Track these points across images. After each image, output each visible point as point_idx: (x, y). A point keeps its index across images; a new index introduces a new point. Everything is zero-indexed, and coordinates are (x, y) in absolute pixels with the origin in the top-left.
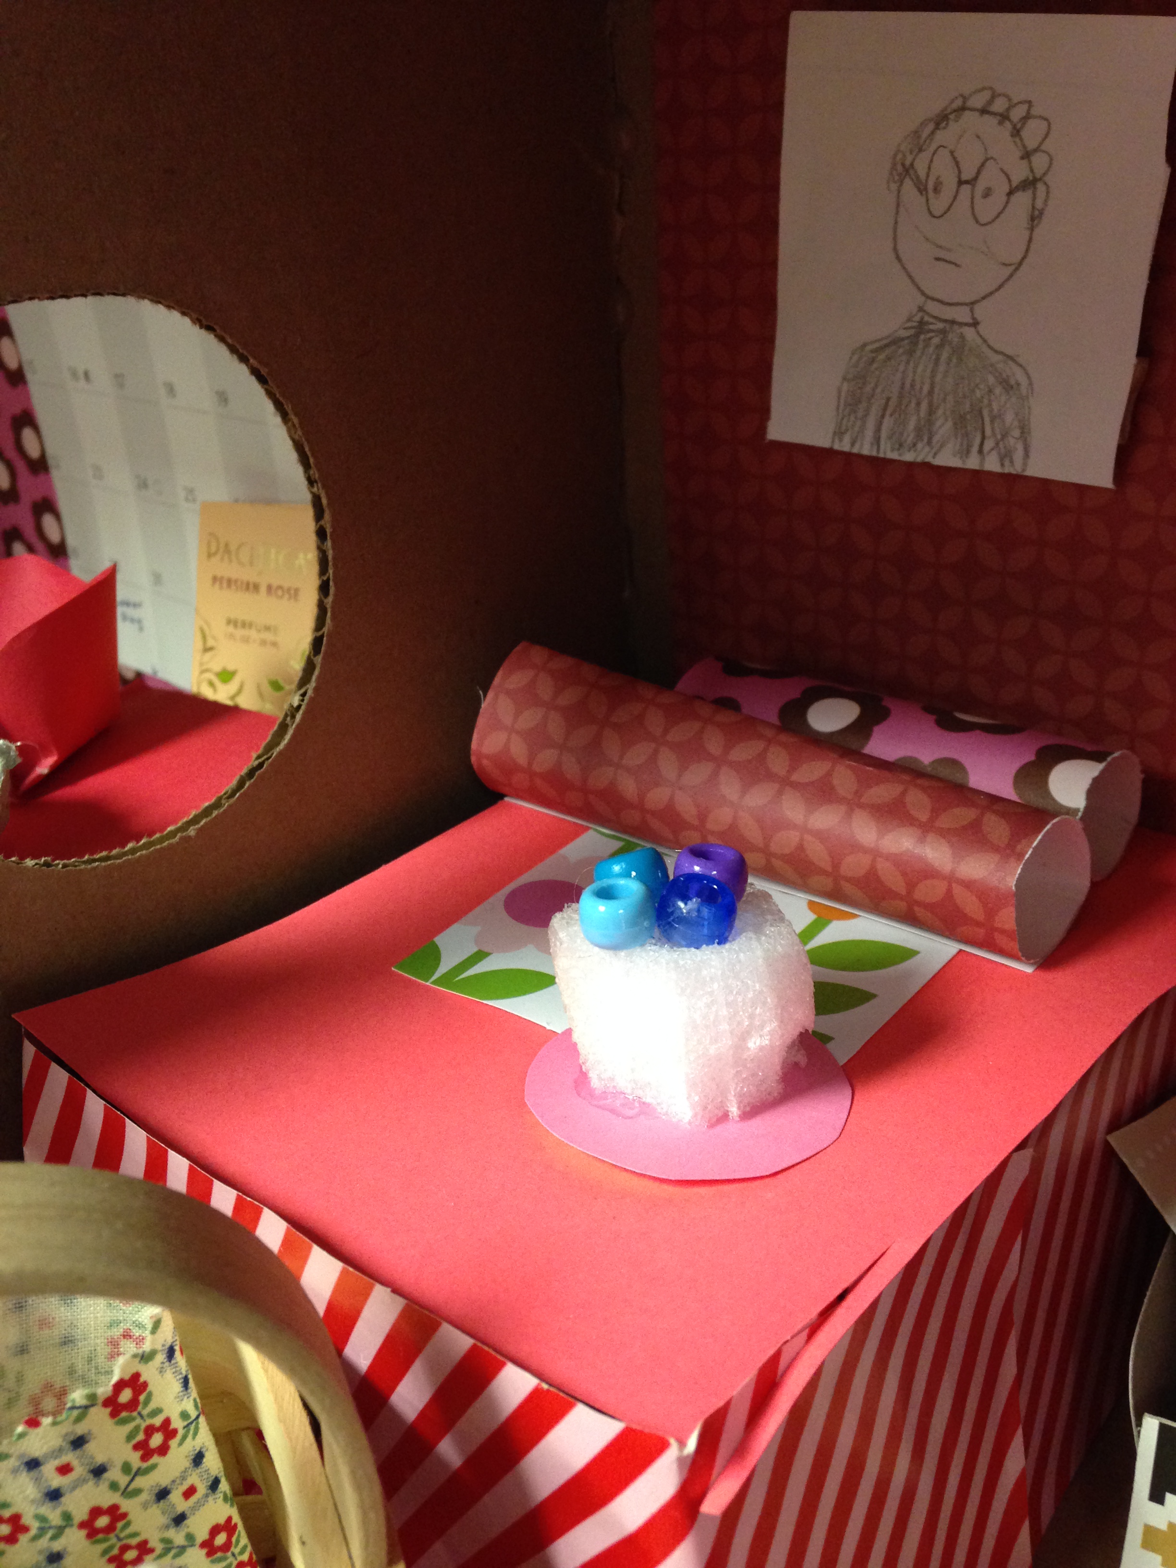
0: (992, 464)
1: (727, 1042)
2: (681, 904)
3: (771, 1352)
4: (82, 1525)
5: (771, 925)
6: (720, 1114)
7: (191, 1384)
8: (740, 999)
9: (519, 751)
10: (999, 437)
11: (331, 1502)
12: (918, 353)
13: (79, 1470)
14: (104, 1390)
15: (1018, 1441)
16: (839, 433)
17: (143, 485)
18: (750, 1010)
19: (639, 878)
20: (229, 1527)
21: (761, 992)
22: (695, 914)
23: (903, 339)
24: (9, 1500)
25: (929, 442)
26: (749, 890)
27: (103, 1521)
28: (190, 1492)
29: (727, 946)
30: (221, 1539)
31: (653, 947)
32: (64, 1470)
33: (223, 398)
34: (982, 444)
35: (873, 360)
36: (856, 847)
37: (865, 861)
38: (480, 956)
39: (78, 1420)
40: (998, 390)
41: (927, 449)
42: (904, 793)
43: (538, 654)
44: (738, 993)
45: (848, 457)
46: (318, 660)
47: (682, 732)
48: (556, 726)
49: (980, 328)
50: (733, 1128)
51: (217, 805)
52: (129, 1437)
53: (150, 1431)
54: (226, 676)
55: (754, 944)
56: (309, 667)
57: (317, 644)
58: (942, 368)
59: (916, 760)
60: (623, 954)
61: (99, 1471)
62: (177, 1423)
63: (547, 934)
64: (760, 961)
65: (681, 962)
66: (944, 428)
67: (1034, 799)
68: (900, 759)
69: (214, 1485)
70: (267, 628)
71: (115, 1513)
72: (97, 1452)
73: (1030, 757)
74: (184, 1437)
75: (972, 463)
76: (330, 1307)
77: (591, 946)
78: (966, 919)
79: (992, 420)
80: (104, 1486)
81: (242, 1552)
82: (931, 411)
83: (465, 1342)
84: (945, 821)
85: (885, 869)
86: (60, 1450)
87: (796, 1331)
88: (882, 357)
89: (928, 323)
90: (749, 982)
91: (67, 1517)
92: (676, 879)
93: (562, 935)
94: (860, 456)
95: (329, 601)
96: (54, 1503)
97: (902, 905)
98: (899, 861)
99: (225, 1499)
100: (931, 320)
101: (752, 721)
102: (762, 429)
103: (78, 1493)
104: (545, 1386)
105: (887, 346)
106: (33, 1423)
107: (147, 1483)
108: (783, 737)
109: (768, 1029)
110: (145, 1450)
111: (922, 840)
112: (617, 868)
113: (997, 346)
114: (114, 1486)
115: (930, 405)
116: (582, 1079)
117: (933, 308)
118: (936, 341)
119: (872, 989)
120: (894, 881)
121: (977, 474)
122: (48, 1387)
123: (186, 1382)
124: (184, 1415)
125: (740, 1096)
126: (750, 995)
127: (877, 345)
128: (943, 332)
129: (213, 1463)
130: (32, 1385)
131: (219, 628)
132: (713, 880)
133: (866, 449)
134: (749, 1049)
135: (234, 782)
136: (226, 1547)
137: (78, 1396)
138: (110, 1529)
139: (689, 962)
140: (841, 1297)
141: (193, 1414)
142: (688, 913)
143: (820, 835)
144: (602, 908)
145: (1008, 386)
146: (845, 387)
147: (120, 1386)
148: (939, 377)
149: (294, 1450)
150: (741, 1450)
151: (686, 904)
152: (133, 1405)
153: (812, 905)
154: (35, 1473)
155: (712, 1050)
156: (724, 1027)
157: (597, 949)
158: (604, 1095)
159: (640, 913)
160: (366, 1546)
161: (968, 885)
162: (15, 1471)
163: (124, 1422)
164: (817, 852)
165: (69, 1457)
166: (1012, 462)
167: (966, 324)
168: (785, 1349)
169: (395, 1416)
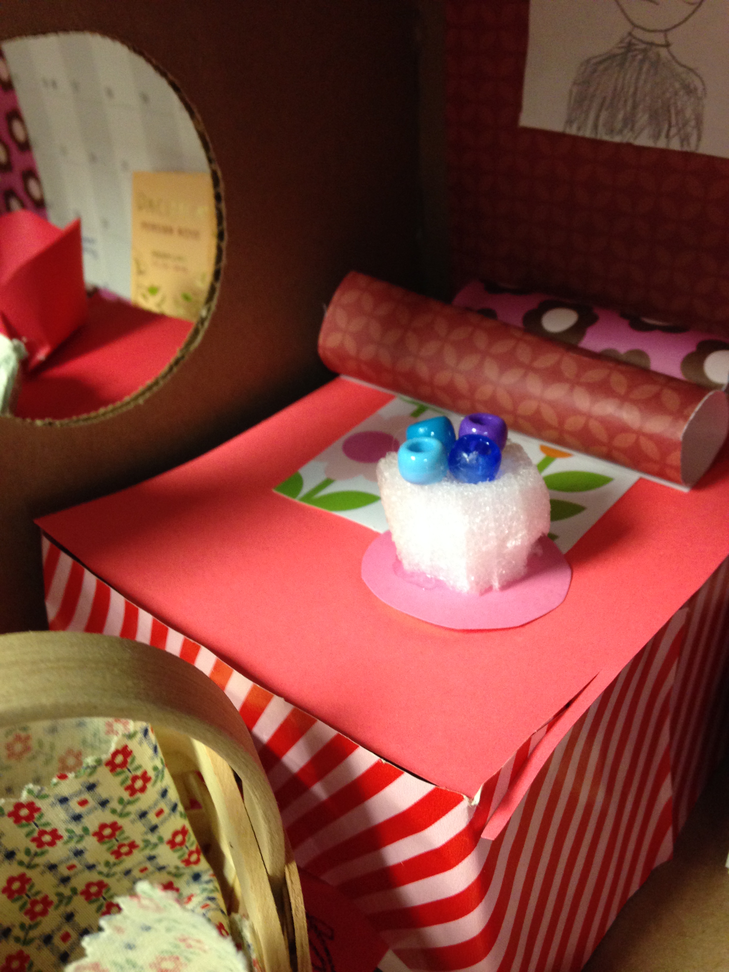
0: (675, 145)
1: (493, 543)
2: (465, 455)
3: (525, 740)
4: (95, 834)
5: (524, 468)
6: (487, 587)
7: (159, 749)
8: (503, 517)
9: (350, 346)
10: (680, 126)
11: (249, 824)
12: (627, 64)
13: (92, 803)
14: (106, 757)
15: (668, 782)
16: (569, 122)
17: (93, 158)
18: (509, 524)
19: (436, 437)
20: (184, 832)
21: (517, 512)
22: (474, 462)
23: (618, 55)
24: (50, 821)
25: (632, 129)
26: (508, 443)
27: (107, 832)
28: (160, 813)
29: (495, 482)
30: (179, 839)
31: (446, 483)
32: (83, 803)
33: (145, 98)
34: (668, 131)
35: (595, 71)
36: (576, 412)
37: (581, 421)
38: (328, 482)
39: (91, 774)
40: (682, 93)
41: (630, 134)
42: (609, 376)
43: (362, 280)
44: (502, 513)
45: (575, 139)
46: (218, 285)
47: (460, 334)
48: (375, 330)
49: (671, 48)
50: (496, 596)
51: (156, 383)
52: (123, 783)
53: (134, 779)
54: (153, 290)
55: (513, 481)
56: (212, 290)
57: (217, 274)
58: (643, 77)
59: (614, 351)
60: (426, 487)
61: (104, 803)
62: (151, 774)
63: (375, 472)
64: (517, 493)
65: (466, 494)
66: (643, 118)
67: (695, 378)
68: (606, 351)
69: (174, 808)
70: (180, 258)
71: (115, 827)
72: (102, 792)
73: (691, 348)
74: (155, 782)
75: (661, 144)
76: (245, 706)
77: (405, 481)
78: (648, 459)
79: (677, 114)
80: (107, 812)
81: (192, 844)
82: (635, 107)
83: (333, 733)
84: (637, 394)
85: (594, 426)
86: (80, 792)
87: (540, 727)
88: (601, 67)
89: (634, 45)
90: (509, 506)
91: (86, 830)
92: (461, 439)
93: (386, 474)
94: (583, 139)
95: (224, 245)
96: (78, 822)
97: (604, 449)
98: (604, 421)
99: (181, 815)
100: (636, 42)
101: (506, 326)
102: (516, 117)
103: (92, 816)
104: (384, 761)
105: (604, 60)
106: (63, 777)
107: (133, 809)
108: (529, 338)
109: (520, 535)
110: (132, 790)
111: (620, 407)
112: (421, 430)
113: (684, 62)
114: (114, 811)
115: (634, 101)
116: (397, 564)
117: (638, 34)
118: (640, 57)
119: (584, 504)
120: (601, 434)
121: (664, 153)
122: (70, 752)
123: (155, 750)
124: (155, 768)
125: (501, 576)
126: (510, 514)
127: (598, 59)
128: (645, 51)
129: (173, 795)
130: (60, 751)
131: (147, 259)
132: (486, 439)
133: (588, 133)
134: (507, 548)
135: (166, 368)
136: (182, 843)
137: (90, 760)
138: (112, 835)
139: (471, 493)
140: (568, 706)
141: (160, 766)
142: (470, 461)
143: (552, 404)
144: (413, 457)
145: (690, 90)
146: (575, 90)
147: (115, 754)
148: (641, 82)
149: (224, 791)
150: (506, 800)
151: (468, 455)
152: (124, 764)
153: (543, 449)
154: (64, 806)
155: (484, 549)
156: (492, 534)
157: (409, 484)
158: (412, 574)
159: (439, 461)
160: (273, 854)
161: (651, 437)
162: (53, 805)
163: (119, 774)
164: (549, 415)
165: (87, 796)
166: (689, 144)
167: (662, 46)
168: (533, 737)
169: (286, 769)
